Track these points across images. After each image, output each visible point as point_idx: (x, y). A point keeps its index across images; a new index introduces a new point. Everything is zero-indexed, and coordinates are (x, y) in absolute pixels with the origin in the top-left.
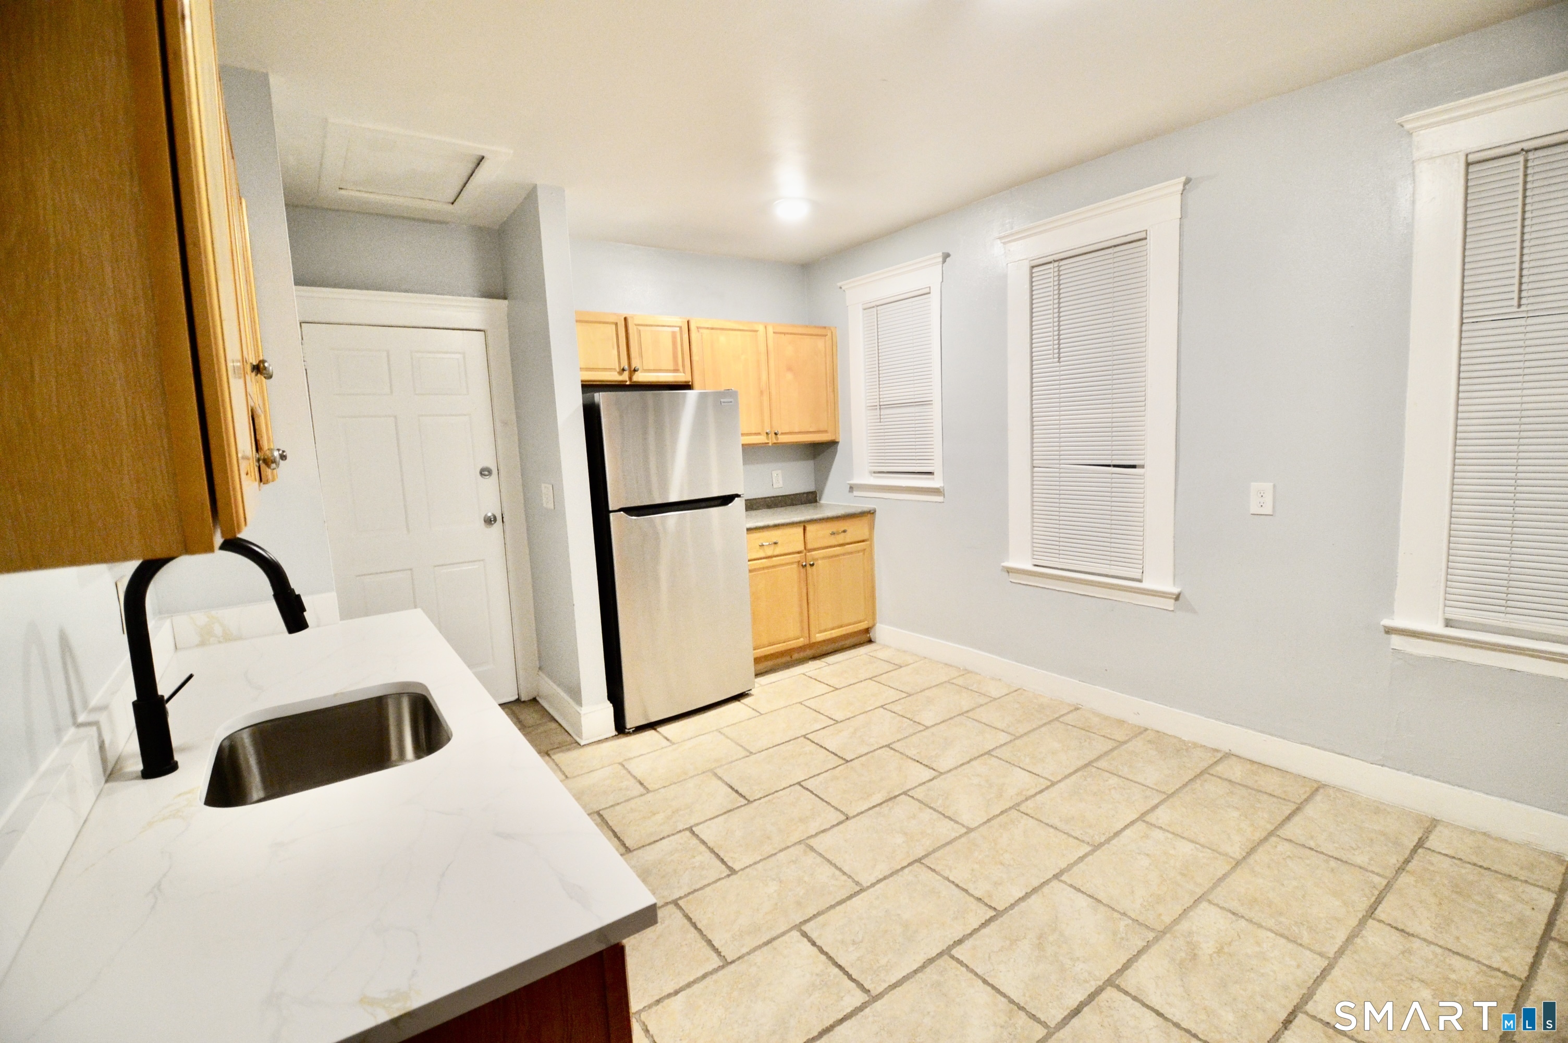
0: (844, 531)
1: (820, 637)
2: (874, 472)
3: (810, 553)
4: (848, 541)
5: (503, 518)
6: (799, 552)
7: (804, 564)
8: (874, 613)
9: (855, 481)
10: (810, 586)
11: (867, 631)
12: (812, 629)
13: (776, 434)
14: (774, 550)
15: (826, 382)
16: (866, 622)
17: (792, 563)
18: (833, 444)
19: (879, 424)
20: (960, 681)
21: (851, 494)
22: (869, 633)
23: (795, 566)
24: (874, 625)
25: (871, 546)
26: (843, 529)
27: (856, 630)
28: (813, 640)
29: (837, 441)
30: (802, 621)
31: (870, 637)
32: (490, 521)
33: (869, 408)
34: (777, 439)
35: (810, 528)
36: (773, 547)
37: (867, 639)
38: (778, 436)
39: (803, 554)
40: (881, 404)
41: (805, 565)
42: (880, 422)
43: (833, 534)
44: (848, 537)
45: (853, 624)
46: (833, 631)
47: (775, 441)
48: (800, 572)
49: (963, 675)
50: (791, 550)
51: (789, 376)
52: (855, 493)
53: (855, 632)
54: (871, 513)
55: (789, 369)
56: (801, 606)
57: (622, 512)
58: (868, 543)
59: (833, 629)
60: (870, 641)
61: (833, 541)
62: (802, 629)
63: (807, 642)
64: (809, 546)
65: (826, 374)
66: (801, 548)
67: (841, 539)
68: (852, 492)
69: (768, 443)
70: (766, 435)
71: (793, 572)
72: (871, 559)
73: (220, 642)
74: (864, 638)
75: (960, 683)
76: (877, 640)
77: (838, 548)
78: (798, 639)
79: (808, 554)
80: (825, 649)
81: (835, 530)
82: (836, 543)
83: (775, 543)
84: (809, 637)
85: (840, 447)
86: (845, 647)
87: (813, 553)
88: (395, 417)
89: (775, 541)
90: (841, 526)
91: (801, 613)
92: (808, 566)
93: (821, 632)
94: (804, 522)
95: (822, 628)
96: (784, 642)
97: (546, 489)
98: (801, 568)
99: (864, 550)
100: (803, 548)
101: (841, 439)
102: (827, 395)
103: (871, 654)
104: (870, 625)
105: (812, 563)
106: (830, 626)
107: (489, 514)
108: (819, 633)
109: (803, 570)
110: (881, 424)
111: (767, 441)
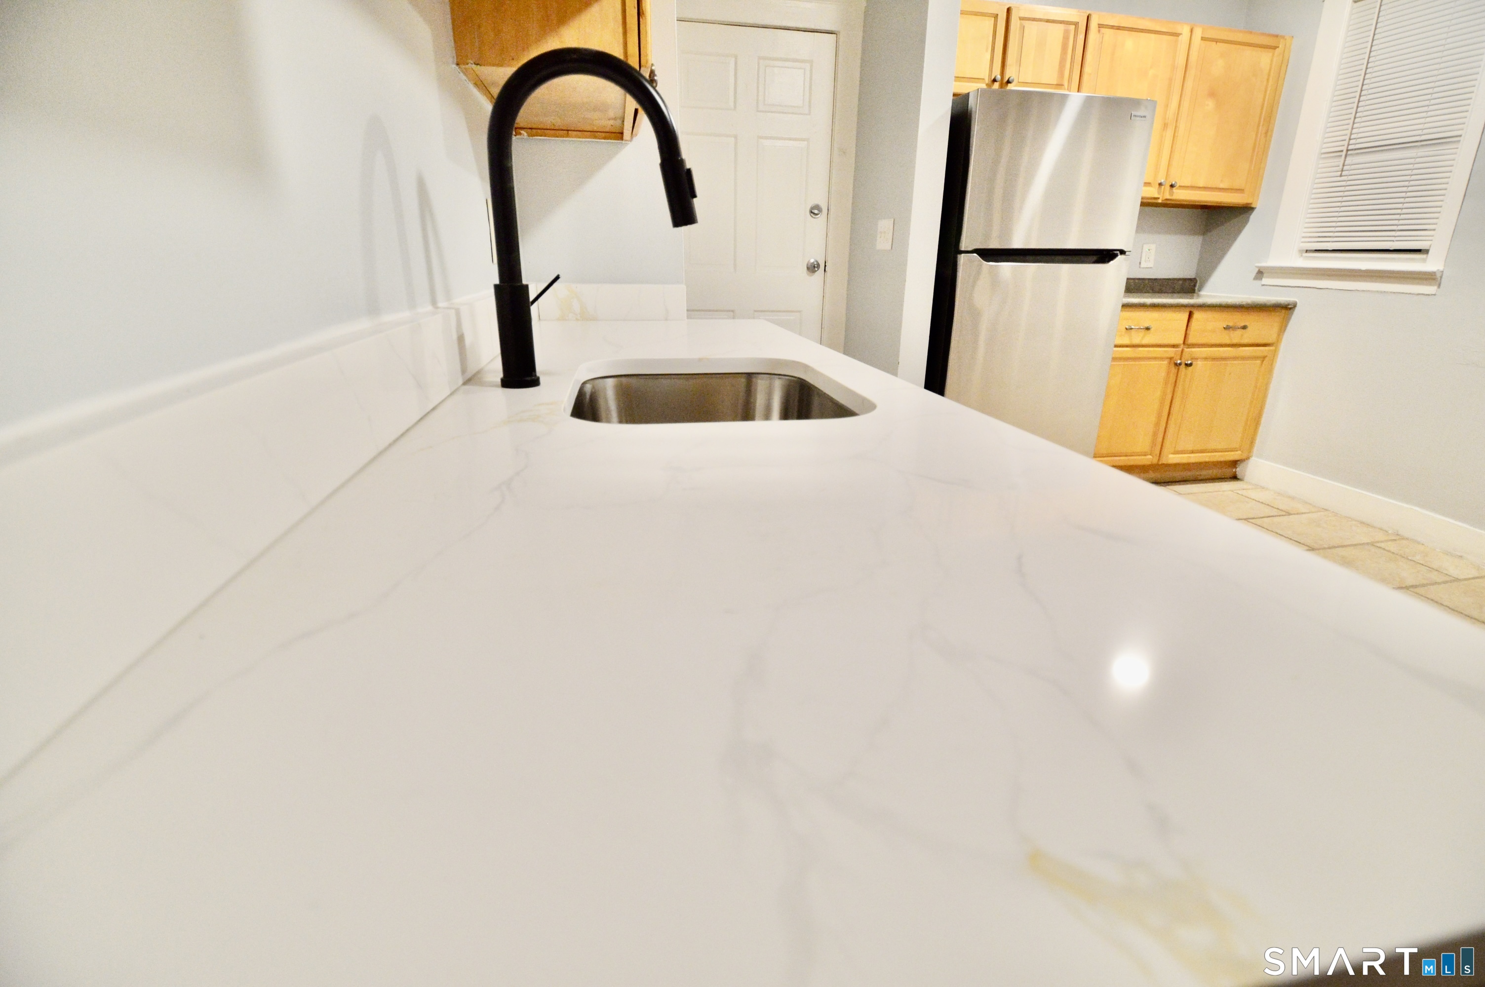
0: (1244, 327)
1: (1173, 458)
2: (1307, 251)
3: (1189, 349)
4: (1245, 341)
5: (825, 266)
6: (1174, 346)
7: (1179, 362)
8: (1252, 443)
9: (1272, 262)
10: (1179, 394)
11: (1235, 463)
12: (1167, 443)
13: (1172, 186)
14: (1143, 338)
15: (1260, 118)
16: (1239, 452)
17: (1162, 359)
18: (1246, 210)
19: (1339, 179)
20: (1391, 546)
21: (1258, 283)
22: (1236, 468)
23: (1166, 362)
24: (1248, 458)
25: (1275, 354)
26: (1242, 324)
27: (1222, 459)
28: (1164, 461)
29: (1253, 206)
30: (1155, 434)
31: (1236, 472)
32: (813, 268)
33: (1323, 156)
34: (1171, 194)
35: (1197, 315)
36: (1143, 332)
37: (1231, 475)
38: (1174, 189)
39: (1181, 349)
40: (1350, 147)
41: (1180, 364)
42: (1341, 176)
43: (1227, 328)
44: (1247, 337)
45: (1221, 452)
46: (1192, 455)
47: (1168, 197)
48: (1168, 373)
49: (1395, 540)
50: (1166, 342)
51: (1210, 104)
52: (1265, 281)
53: (1221, 462)
54: (1287, 308)
55: (1212, 94)
56: (1159, 416)
57: (975, 255)
58: (1271, 348)
59: (1192, 452)
60: (1235, 478)
61: (1226, 338)
62: (1154, 443)
63: (1155, 461)
64: (1191, 340)
65: (1263, 104)
66: (1180, 340)
67: (1236, 337)
68: (1261, 279)
69: (1159, 198)
70: (1157, 186)
71: (1159, 370)
72: (1270, 371)
73: (577, 320)
74: (1228, 472)
75: (1392, 549)
76: (1246, 479)
77: (1229, 349)
78: (1145, 455)
79: (1186, 350)
80: (1178, 475)
81: (1231, 324)
82: (1228, 342)
83: (1148, 329)
84: (1160, 456)
85: (1254, 216)
86: (1200, 478)
87: (1193, 350)
88: (736, 137)
89: (1146, 325)
90: (1238, 319)
91: (1157, 424)
92: (1183, 366)
93: (1176, 452)
94: (1193, 306)
95: (1180, 448)
96: (1126, 456)
97: (885, 225)
98: (1173, 365)
99: (1264, 357)
100: (1182, 342)
101: (1259, 205)
102: (1256, 140)
103: (1238, 492)
104: (1244, 457)
105: (1189, 362)
106: (1190, 447)
107: (812, 261)
108: (1172, 454)
109: (1174, 370)
110: (1343, 178)
111: (1156, 196)
